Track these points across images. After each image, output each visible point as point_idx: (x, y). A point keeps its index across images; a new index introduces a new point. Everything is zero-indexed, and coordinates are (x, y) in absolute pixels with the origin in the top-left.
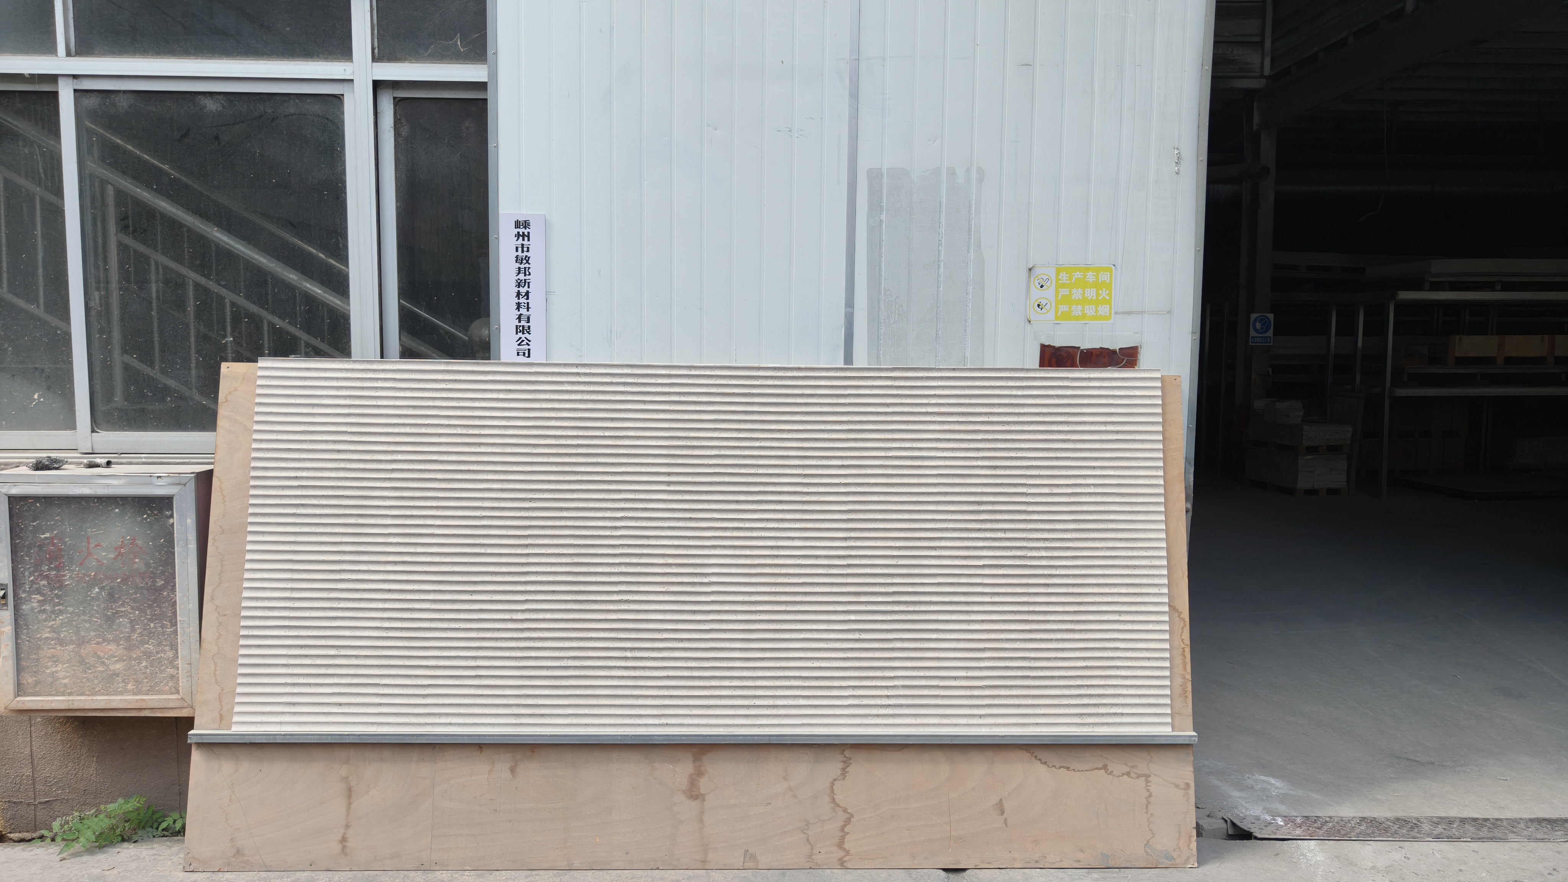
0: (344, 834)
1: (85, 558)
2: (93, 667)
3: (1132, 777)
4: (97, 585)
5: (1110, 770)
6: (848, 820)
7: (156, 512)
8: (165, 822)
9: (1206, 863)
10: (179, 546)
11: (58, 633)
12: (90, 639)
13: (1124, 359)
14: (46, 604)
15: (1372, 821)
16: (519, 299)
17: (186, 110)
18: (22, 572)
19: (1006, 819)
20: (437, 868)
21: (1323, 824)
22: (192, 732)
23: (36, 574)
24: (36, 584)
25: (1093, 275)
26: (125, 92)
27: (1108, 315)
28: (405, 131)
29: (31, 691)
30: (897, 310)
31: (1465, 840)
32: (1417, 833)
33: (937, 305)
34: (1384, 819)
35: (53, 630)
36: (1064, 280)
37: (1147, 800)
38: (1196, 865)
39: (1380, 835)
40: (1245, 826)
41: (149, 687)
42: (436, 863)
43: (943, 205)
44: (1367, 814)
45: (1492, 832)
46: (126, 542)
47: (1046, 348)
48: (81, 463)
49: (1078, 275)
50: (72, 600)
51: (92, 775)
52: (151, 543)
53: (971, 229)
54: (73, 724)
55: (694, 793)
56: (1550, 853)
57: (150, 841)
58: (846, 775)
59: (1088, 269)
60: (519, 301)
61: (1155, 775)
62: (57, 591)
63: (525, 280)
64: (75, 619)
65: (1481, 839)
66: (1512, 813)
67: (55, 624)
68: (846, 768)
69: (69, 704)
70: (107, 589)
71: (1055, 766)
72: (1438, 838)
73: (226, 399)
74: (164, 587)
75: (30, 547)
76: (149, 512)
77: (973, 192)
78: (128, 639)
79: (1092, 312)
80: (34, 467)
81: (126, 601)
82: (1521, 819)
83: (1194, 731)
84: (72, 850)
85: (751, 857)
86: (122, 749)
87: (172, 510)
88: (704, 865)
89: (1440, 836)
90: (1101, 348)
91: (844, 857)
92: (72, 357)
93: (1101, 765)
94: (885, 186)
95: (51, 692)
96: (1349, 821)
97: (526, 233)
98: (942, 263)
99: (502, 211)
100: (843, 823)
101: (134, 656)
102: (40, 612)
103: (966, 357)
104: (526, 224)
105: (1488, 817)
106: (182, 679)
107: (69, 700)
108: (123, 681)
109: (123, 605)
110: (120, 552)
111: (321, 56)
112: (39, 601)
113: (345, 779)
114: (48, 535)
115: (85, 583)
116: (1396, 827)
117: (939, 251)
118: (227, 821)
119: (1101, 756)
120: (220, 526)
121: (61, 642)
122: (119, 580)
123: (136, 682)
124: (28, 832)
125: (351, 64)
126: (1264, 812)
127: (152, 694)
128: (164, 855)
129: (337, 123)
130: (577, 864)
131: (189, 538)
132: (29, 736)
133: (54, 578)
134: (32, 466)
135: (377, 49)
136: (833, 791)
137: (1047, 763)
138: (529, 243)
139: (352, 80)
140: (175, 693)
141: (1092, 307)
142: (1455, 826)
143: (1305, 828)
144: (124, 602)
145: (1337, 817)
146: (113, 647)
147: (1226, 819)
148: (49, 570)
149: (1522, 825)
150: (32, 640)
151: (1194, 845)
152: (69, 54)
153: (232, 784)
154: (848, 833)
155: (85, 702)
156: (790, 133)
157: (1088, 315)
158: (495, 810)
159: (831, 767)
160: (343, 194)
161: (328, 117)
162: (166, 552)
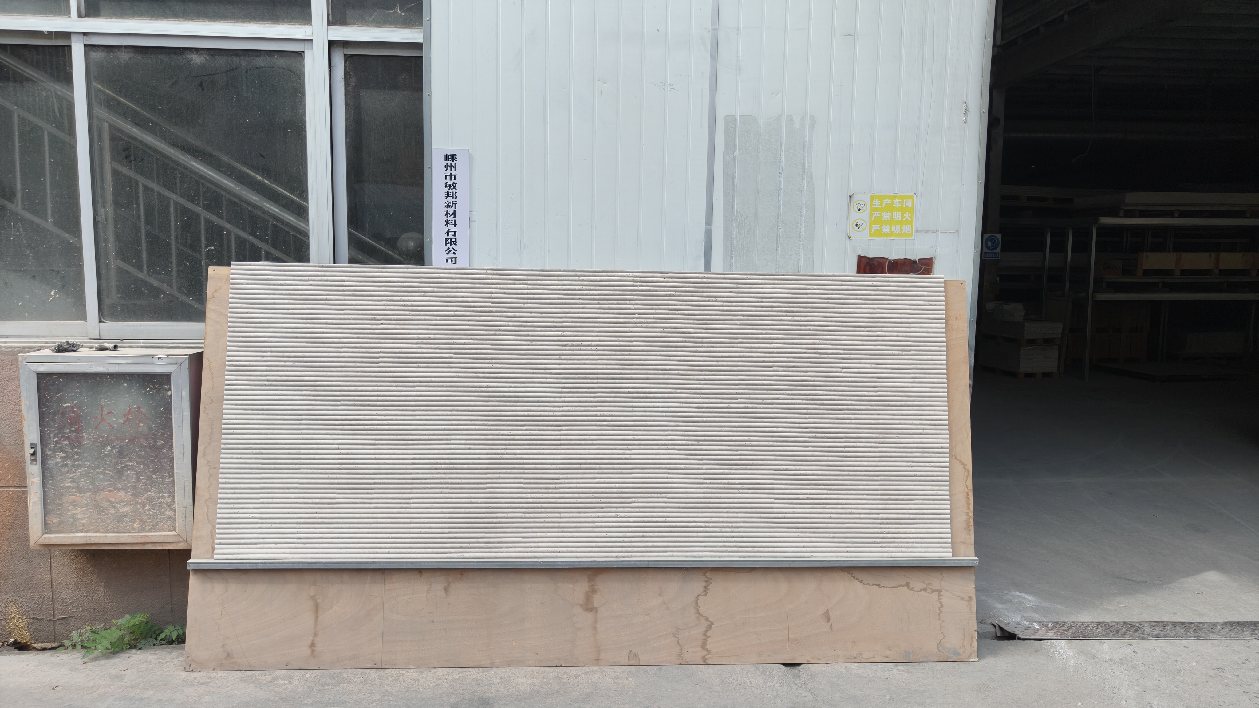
0: (313, 640)
1: (100, 423)
2: (106, 510)
3: (928, 592)
4: (109, 445)
5: (911, 587)
6: (709, 626)
7: (157, 386)
8: (164, 633)
9: (984, 658)
10: (177, 413)
11: (78, 483)
12: (103, 488)
13: (922, 267)
14: (68, 459)
15: (1106, 625)
16: (447, 217)
17: (176, 62)
18: (48, 433)
19: (831, 625)
20: (387, 667)
21: (1069, 627)
22: (190, 561)
23: (60, 436)
24: (59, 444)
25: (899, 202)
26: (126, 47)
27: (910, 233)
28: (353, 81)
29: (55, 529)
30: (746, 228)
31: (1177, 638)
32: (1141, 634)
33: (778, 224)
34: (1114, 624)
35: (73, 480)
36: (877, 205)
37: (940, 610)
38: (977, 659)
39: (1113, 636)
40: (1010, 629)
41: (151, 526)
42: (386, 663)
43: (783, 145)
44: (1101, 620)
45: (1196, 632)
46: (133, 410)
47: (862, 259)
48: (92, 347)
49: (887, 201)
50: (89, 457)
51: (101, 597)
52: (153, 411)
53: (805, 164)
54: (85, 556)
55: (589, 607)
56: (1242, 648)
57: (151, 648)
58: (708, 591)
59: (895, 197)
60: (447, 219)
61: (946, 591)
62: (76, 449)
63: (453, 202)
64: (92, 471)
65: (1190, 638)
66: (1210, 618)
67: (75, 476)
68: (708, 586)
69: (86, 540)
70: (118, 448)
71: (869, 584)
72: (1157, 637)
73: (213, 296)
74: (163, 446)
75: (54, 414)
76: (151, 386)
77: (807, 135)
78: (135, 487)
79: (898, 230)
80: (56, 350)
81: (133, 457)
82: (1217, 622)
83: (975, 556)
84: (91, 656)
85: (634, 656)
86: (125, 576)
87: (170, 385)
88: (597, 662)
89: (1159, 636)
90: (905, 259)
91: (706, 655)
92: (82, 261)
93: (904, 583)
94: (738, 129)
95: (72, 530)
96: (1088, 625)
97: (454, 165)
98: (782, 191)
99: (434, 147)
100: (705, 629)
101: (140, 501)
102: (62, 466)
103: (800, 265)
104: (454, 157)
105: (1192, 621)
106: (178, 519)
107: (86, 537)
108: (131, 521)
109: (130, 460)
110: (128, 418)
111: (286, 20)
112: (62, 458)
113: (313, 598)
114: (69, 404)
115: (99, 443)
116: (1124, 629)
117: (780, 182)
118: (219, 631)
119: (905, 576)
120: (210, 397)
121: (81, 490)
122: (127, 441)
123: (141, 522)
124: (49, 642)
125: (311, 27)
126: (1023, 619)
127: (154, 532)
128: (166, 659)
129: (298, 75)
130: (497, 663)
131: (184, 406)
132: (49, 566)
133: (74, 439)
134: (55, 349)
135: (331, 15)
136: (698, 604)
137: (863, 582)
138: (455, 172)
139: (311, 40)
140: (172, 531)
141: (898, 227)
142: (1169, 628)
143: (1056, 631)
144: (131, 458)
145: (1079, 622)
146: (122, 494)
147: (995, 624)
148: (70, 432)
149: (1219, 627)
150: (56, 489)
151: (975, 644)
152: (80, 16)
153: (223, 601)
154: (710, 637)
155: (100, 538)
156: (663, 87)
157: (894, 232)
158: (433, 621)
159: (696, 585)
160: (304, 132)
161: (291, 69)
162: (165, 418)
